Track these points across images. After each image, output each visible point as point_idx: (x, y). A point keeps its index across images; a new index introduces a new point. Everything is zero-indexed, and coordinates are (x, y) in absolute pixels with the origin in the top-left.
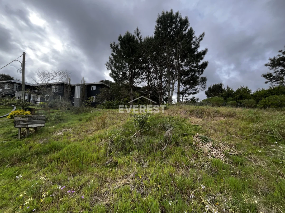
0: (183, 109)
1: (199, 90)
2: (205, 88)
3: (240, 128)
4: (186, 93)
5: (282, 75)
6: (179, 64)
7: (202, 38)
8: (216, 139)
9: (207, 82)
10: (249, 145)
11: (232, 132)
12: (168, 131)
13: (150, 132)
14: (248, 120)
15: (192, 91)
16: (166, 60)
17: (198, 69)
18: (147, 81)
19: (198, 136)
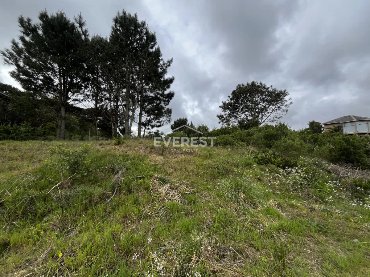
0: (143, 145)
1: (164, 123)
2: (170, 121)
3: (197, 165)
4: (149, 125)
5: (229, 118)
6: (143, 87)
7: (170, 64)
8: (175, 179)
9: (172, 115)
10: (202, 182)
11: (190, 170)
12: (118, 174)
13: (89, 178)
14: (203, 157)
15: (156, 123)
16: (125, 77)
17: (164, 99)
18: (94, 100)
19: (156, 178)
